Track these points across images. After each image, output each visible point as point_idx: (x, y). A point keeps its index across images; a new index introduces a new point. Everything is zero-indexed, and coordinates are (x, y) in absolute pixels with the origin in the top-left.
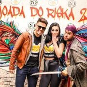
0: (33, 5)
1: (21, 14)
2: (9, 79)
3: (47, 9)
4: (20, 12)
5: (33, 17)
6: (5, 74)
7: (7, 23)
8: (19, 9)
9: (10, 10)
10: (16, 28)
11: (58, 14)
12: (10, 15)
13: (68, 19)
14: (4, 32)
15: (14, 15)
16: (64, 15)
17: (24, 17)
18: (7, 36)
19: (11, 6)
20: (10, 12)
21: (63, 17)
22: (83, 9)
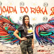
1: (14, 11)
5: (22, 13)
7: (6, 17)
8: (13, 8)
11: (37, 11)
12: (7, 12)
13: (44, 14)
15: (10, 12)
17: (16, 13)
19: (8, 7)
21: (40, 13)
22: (52, 8)
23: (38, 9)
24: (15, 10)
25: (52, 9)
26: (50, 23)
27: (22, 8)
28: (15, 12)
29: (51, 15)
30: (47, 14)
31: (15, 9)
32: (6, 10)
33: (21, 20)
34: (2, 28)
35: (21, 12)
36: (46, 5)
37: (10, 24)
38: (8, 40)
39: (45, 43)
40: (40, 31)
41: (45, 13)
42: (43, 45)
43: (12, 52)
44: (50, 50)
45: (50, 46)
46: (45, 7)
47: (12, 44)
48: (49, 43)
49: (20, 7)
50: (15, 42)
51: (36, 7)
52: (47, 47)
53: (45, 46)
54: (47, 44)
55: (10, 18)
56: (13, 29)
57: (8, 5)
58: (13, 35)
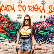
0: (20, 4)
2: (6, 49)
3: (28, 6)
4: (12, 8)
7: (4, 15)
8: (11, 6)
10: (10, 18)
11: (35, 9)
14: (2, 21)
15: (8, 10)
17: (15, 11)
18: (5, 23)
19: (6, 5)
21: (38, 11)
23: (36, 7)
24: (13, 9)
25: (50, 7)
27: (20, 7)
29: (49, 13)
30: (45, 12)
31: (13, 7)
32: (5, 8)
33: (19, 18)
36: (44, 3)
37: (9, 22)
39: (43, 42)
41: (42, 11)
43: (10, 50)
45: (48, 44)
46: (43, 5)
47: (10, 42)
50: (13, 40)
51: (33, 6)
57: (6, 4)
58: (11, 33)
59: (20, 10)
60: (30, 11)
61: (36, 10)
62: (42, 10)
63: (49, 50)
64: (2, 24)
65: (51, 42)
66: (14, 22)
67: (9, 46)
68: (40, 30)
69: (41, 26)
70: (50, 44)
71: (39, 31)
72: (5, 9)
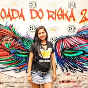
0: (32, 7)
2: (11, 84)
3: (47, 11)
4: (20, 14)
5: (33, 20)
6: (7, 79)
7: (6, 27)
9: (9, 13)
11: (58, 15)
12: (9, 18)
15: (13, 18)
16: (65, 16)
17: (24, 20)
18: (7, 40)
19: (9, 9)
20: (9, 15)
21: (63, 19)
22: (83, 10)
23: (60, 13)
24: (22, 16)
25: (83, 12)
26: (79, 36)
27: (33, 12)
28: (22, 18)
29: (81, 21)
30: (74, 20)
31: (22, 13)
32: (7, 14)
34: (1, 45)
35: (32, 18)
37: (14, 38)
38: (11, 64)
39: (73, 69)
40: (63, 49)
41: (70, 19)
42: (69, 72)
44: (81, 80)
45: (81, 73)
46: (71, 9)
47: (18, 71)
48: (78, 69)
49: (30, 10)
50: (22, 68)
51: (56, 10)
52: (75, 76)
53: (72, 74)
54: (75, 70)
55: (13, 28)
56: (19, 46)
57: (10, 7)
58: (19, 57)
59: (33, 17)
60: (51, 18)
61: (60, 17)
62: (70, 17)
63: (83, 82)
64: (3, 41)
65: (85, 68)
66: (23, 38)
67: (16, 78)
68: (67, 50)
69: (69, 43)
70: (84, 72)
71: (65, 51)
72: (7, 16)
